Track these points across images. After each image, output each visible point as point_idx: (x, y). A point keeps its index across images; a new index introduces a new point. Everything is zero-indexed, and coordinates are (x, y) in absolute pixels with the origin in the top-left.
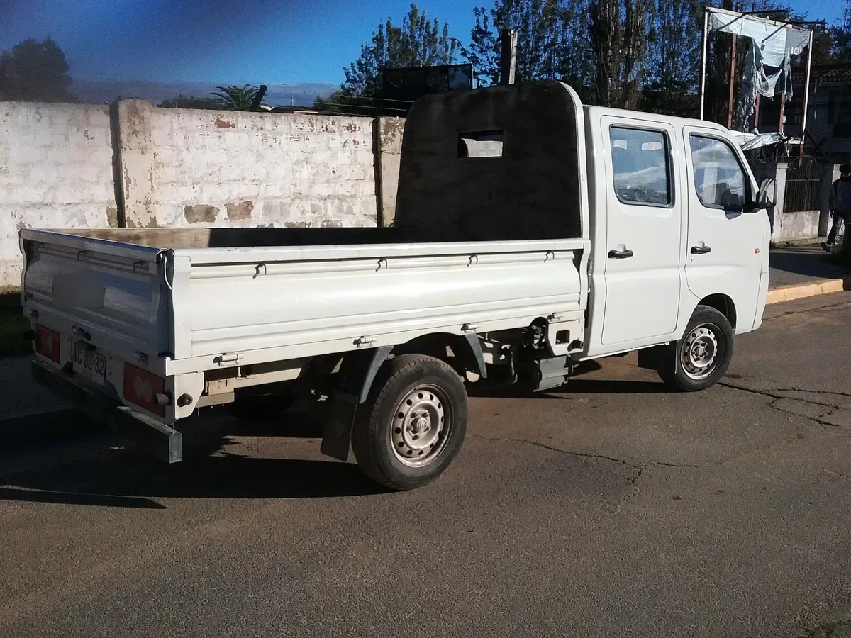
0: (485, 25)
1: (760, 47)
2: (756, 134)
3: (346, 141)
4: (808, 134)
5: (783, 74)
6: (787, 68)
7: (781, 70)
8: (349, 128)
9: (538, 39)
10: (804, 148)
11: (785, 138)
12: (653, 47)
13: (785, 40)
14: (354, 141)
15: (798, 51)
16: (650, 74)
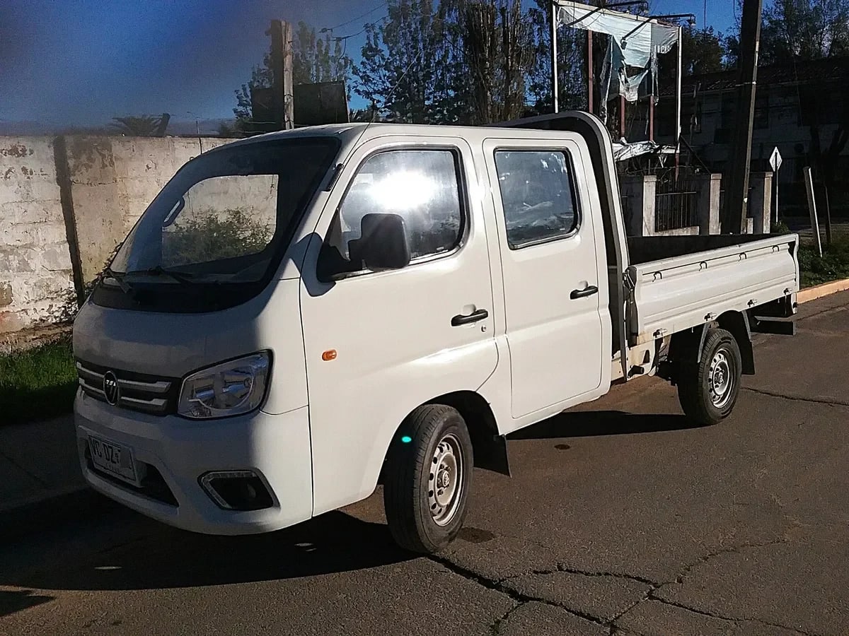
0: (375, 41)
1: (620, 45)
2: (623, 144)
3: (10, 171)
4: (683, 141)
5: (649, 74)
6: (654, 68)
7: (647, 71)
8: (14, 151)
9: (429, 56)
10: (680, 157)
11: (657, 147)
12: (544, 59)
13: (650, 36)
14: (24, 170)
15: (666, 49)
16: (542, 88)
